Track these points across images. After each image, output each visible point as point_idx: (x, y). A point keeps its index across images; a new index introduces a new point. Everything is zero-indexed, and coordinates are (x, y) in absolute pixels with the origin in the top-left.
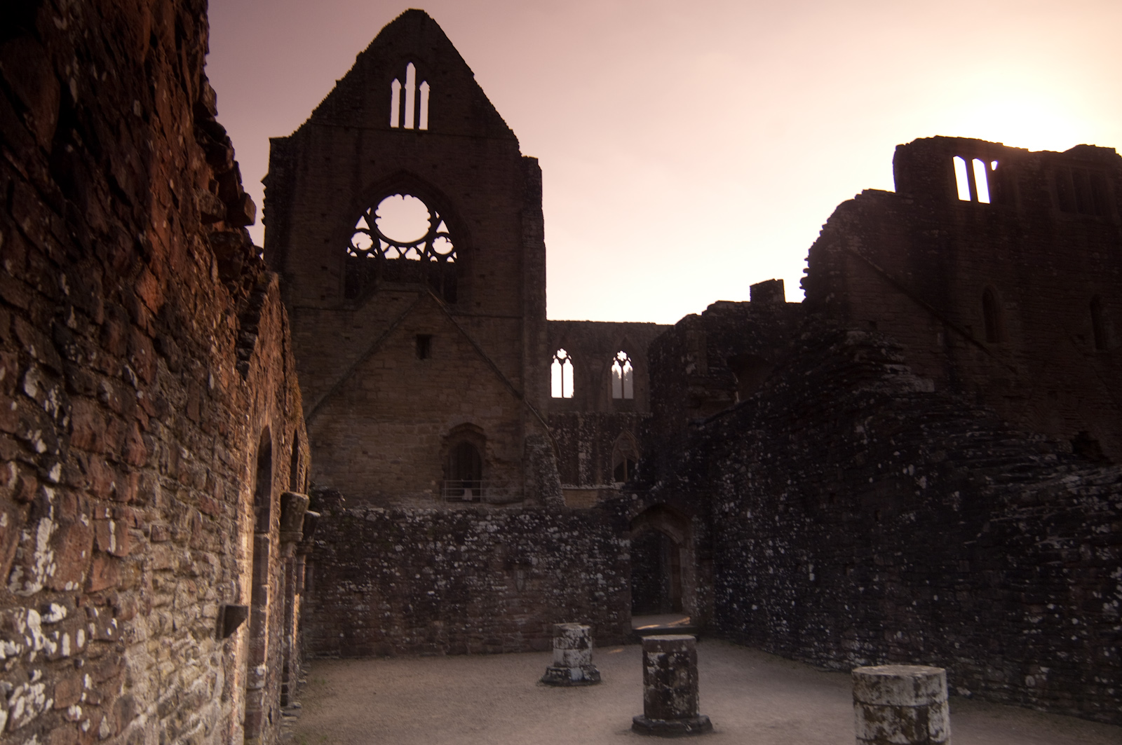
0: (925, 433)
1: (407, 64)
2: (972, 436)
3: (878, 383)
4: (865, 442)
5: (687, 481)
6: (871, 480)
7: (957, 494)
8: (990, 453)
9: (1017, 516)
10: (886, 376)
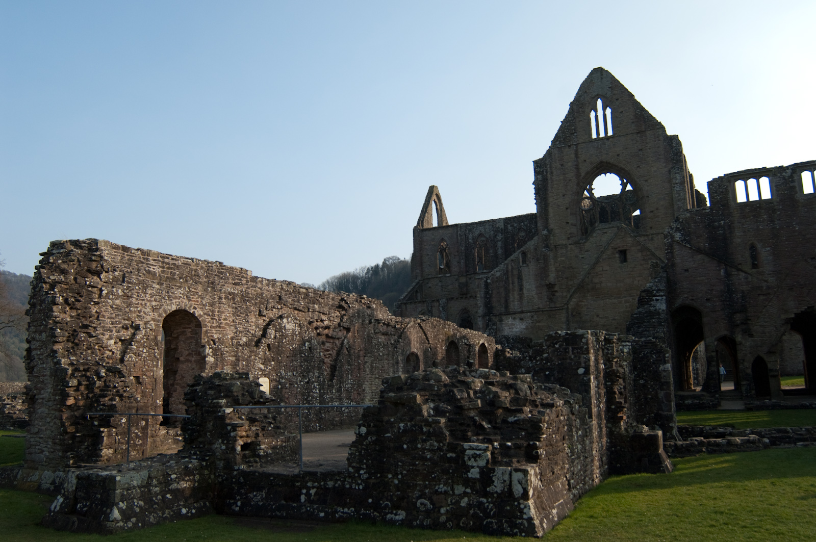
1: (597, 100)
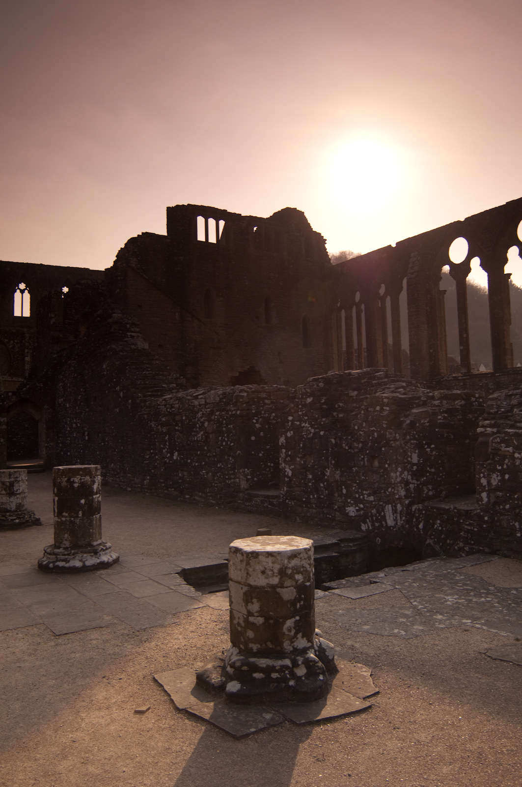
0: (127, 371)
2: (145, 374)
3: (121, 343)
4: (105, 373)
5: (42, 386)
6: (107, 392)
7: (130, 401)
8: (147, 382)
9: (145, 412)
10: (127, 339)
